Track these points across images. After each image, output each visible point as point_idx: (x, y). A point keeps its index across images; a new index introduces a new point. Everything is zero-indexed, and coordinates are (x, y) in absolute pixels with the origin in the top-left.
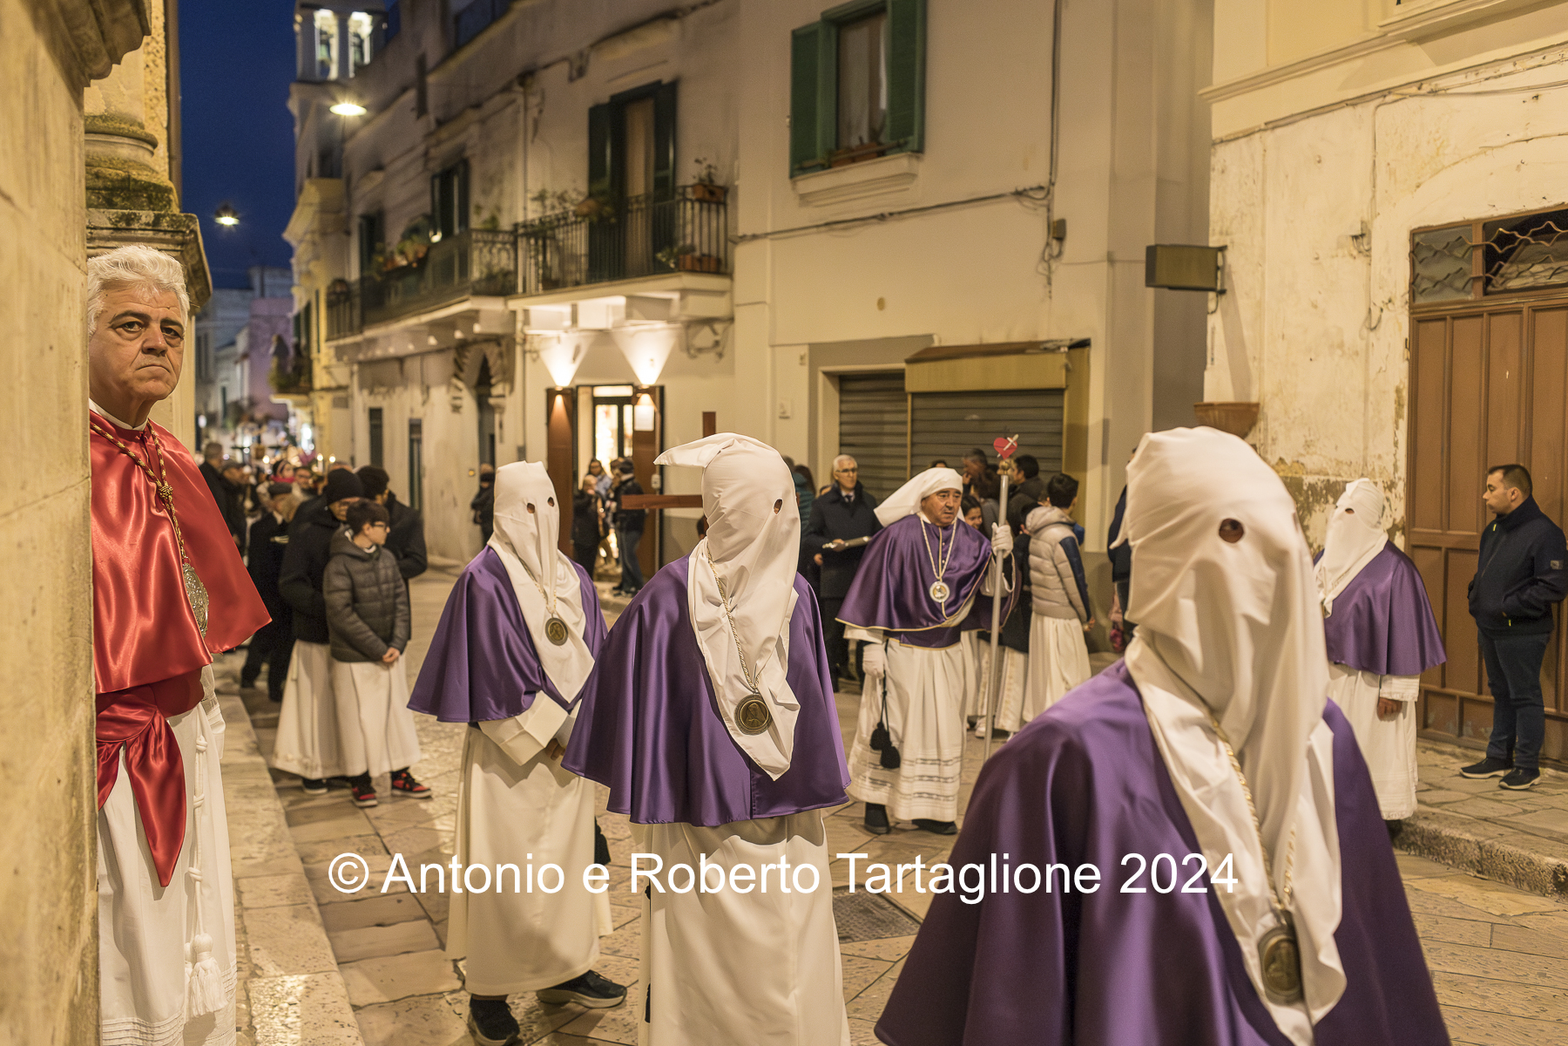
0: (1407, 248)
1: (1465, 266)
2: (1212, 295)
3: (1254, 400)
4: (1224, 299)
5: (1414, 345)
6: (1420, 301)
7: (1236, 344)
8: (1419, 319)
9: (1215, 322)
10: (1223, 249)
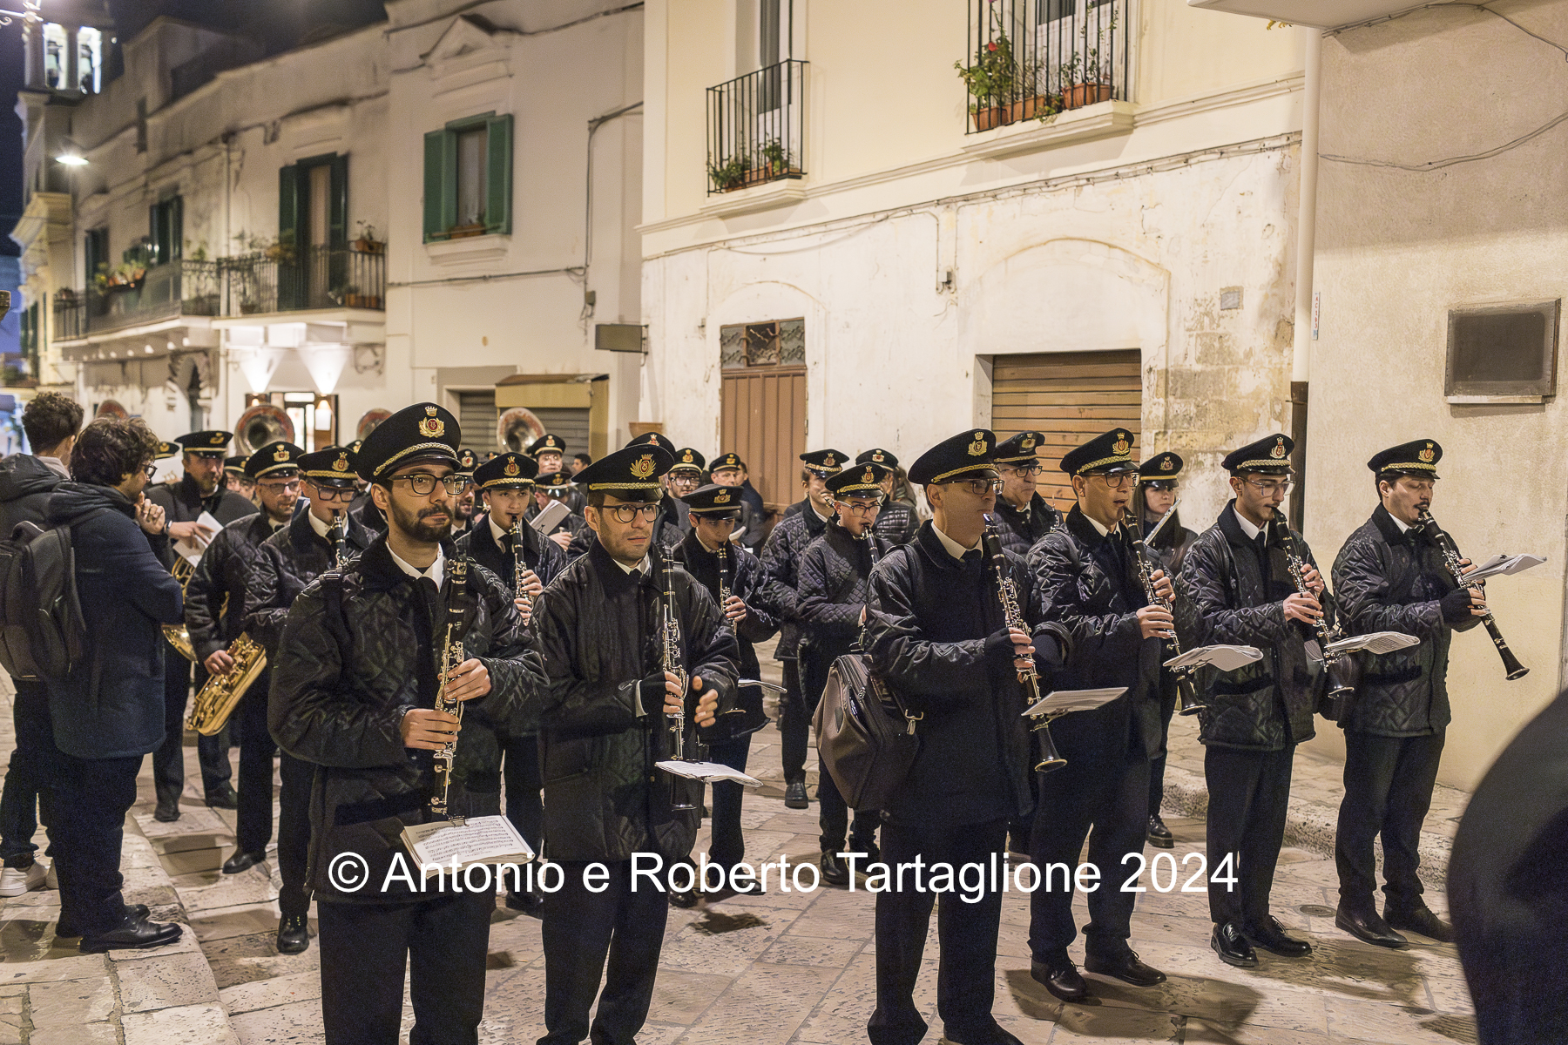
0: (719, 337)
1: (739, 348)
2: (642, 355)
3: (660, 421)
4: (648, 357)
5: (723, 392)
6: (725, 367)
7: (653, 386)
8: (726, 378)
9: (644, 371)
10: (647, 326)
